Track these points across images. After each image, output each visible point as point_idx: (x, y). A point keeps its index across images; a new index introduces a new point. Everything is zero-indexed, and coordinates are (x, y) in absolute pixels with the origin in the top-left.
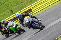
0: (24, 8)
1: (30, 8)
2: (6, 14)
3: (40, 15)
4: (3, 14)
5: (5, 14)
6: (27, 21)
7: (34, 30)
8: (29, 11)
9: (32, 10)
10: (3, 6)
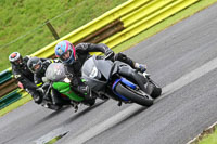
0: (96, 17)
1: (117, 16)
2: (32, 38)
3: (151, 42)
4: (22, 37)
5: (28, 40)
6: (94, 73)
7: (120, 105)
8: (112, 27)
9: (125, 26)
10: (22, 9)
